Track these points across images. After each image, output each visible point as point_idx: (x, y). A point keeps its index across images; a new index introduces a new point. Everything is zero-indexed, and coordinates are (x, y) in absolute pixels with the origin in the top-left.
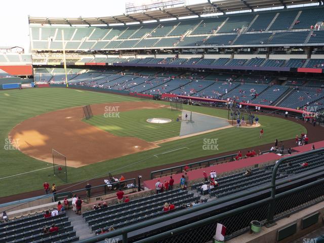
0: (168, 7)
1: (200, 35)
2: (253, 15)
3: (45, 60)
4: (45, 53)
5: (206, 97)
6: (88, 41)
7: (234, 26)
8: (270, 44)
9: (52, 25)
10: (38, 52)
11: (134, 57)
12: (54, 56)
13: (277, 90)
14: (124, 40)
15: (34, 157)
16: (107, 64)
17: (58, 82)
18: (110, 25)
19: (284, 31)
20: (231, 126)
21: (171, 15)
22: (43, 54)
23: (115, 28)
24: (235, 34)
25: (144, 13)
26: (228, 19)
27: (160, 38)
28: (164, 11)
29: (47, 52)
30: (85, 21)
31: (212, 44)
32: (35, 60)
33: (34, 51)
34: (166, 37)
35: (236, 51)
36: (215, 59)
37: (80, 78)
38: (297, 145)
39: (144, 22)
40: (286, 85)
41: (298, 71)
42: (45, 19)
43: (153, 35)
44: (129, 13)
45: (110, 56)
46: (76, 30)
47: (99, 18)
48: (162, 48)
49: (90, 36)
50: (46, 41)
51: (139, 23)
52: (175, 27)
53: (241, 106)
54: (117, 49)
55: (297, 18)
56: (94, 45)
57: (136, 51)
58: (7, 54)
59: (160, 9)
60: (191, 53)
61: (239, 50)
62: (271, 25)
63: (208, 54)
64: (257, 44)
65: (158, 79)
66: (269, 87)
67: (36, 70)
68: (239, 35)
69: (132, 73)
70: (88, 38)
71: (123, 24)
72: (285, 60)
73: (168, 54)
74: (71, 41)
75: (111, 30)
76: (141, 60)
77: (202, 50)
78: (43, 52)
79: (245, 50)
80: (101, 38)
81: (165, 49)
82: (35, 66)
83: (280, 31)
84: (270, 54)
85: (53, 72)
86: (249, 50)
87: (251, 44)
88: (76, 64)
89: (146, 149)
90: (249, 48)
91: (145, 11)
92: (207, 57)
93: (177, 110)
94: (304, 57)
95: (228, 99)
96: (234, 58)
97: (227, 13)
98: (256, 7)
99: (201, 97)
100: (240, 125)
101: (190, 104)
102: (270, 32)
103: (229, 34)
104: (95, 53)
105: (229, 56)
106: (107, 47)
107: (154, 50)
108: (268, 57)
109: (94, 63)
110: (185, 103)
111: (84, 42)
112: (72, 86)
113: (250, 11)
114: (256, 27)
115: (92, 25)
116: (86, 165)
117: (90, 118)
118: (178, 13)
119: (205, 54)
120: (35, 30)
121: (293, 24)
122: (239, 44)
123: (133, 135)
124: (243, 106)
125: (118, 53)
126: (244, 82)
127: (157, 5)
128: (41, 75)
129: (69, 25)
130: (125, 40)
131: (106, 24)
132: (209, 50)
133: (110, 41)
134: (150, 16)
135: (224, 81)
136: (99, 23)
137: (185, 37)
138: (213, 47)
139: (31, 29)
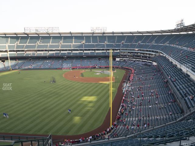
1: (68, 44)
11: (36, 52)
18: (7, 35)
21: (48, 34)
24: (81, 44)
26: (74, 37)
34: (51, 44)
36: (77, 53)
55: (98, 39)
62: (91, 41)
63: (74, 51)
80: (7, 43)
81: (55, 50)
83: (96, 44)
91: (36, 32)
94: (105, 51)
96: (85, 52)
98: (84, 34)
102: (93, 44)
103: (79, 44)
105: (82, 52)
108: (95, 51)
113: (81, 35)
121: (98, 41)
130: (26, 44)
131: (5, 35)
133: (15, 45)
137: (62, 45)
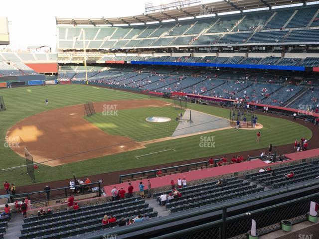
0: (185, 6)
1: (216, 34)
2: (270, 12)
3: (69, 58)
4: (70, 52)
5: (215, 96)
6: (110, 40)
7: (250, 24)
8: (285, 42)
9: (78, 25)
10: (64, 51)
12: (78, 54)
13: (290, 90)
14: (142, 39)
15: (18, 154)
16: (126, 62)
17: (79, 79)
18: (131, 25)
19: (301, 29)
20: (230, 127)
21: (189, 14)
22: (68, 52)
23: (135, 27)
24: (250, 32)
25: (162, 13)
26: (245, 17)
27: (177, 37)
28: (181, 10)
29: (72, 51)
30: (107, 21)
31: (226, 42)
32: (60, 59)
33: (60, 50)
34: (183, 36)
35: (250, 49)
36: (229, 58)
37: (101, 76)
38: (296, 151)
39: (164, 21)
40: (302, 84)
41: (314, 71)
42: (71, 20)
43: (171, 34)
44: (148, 13)
45: (129, 55)
46: (100, 30)
47: (120, 18)
48: (177, 47)
49: (112, 36)
50: (71, 40)
51: (158, 22)
52: (192, 26)
53: (248, 106)
54: (135, 48)
55: (316, 15)
56: (115, 44)
57: (153, 49)
58: (36, 52)
59: (177, 8)
60: (205, 52)
61: (254, 48)
62: (288, 22)
63: (222, 52)
64: (272, 42)
65: (172, 77)
66: (282, 87)
67: (61, 68)
68: (254, 33)
69: (149, 71)
70: (110, 37)
71: (143, 24)
72: (301, 59)
73: (184, 52)
74: (94, 40)
75: (132, 29)
76: (158, 58)
77: (217, 49)
78: (67, 50)
79: (261, 48)
80: (122, 37)
81: (180, 48)
82: (60, 64)
83: (297, 29)
84: (285, 52)
85: (76, 69)
86: (264, 48)
87: (266, 42)
88: (98, 62)
89: (130, 150)
90: (264, 46)
91: (163, 10)
92: (222, 55)
93: (181, 109)
95: (237, 99)
96: (249, 57)
97: (244, 11)
98: (273, 5)
99: (210, 95)
100: (239, 127)
101: (198, 102)
102: (287, 30)
103: (244, 32)
104: (115, 51)
105: (243, 55)
106: (127, 46)
107: (171, 48)
108: (284, 56)
109: (114, 61)
110: (193, 102)
111: (106, 42)
112: (91, 84)
113: (268, 8)
114: (272, 25)
115: (114, 25)
116: (63, 164)
117: (91, 115)
118: (196, 12)
119: (220, 52)
120: (62, 30)
121: (311, 22)
122: (254, 42)
123: (124, 134)
124: (251, 106)
125: (137, 51)
126: (257, 81)
127: (174, 5)
128: (65, 73)
129: (93, 26)
130: (145, 39)
131: (127, 24)
132: (224, 49)
133: (130, 40)
134: (169, 16)
135: (237, 80)
136: (121, 23)
137: (201, 36)
138: (227, 45)
139: (58, 29)
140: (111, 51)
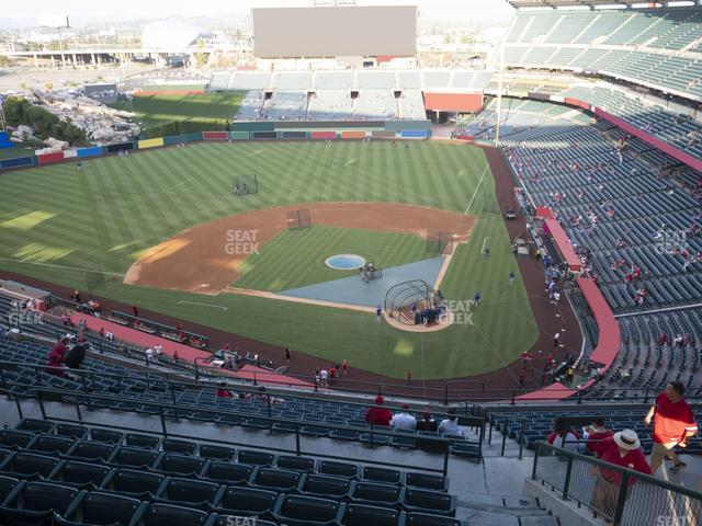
6: (599, 47)
14: (653, 50)
16: (590, 106)
32: (491, 85)
49: (611, 35)
50: (527, 45)
54: (618, 77)
56: (601, 58)
70: (605, 38)
71: (691, 3)
74: (571, 45)
75: (660, 20)
80: (627, 40)
88: (552, 98)
111: (591, 51)
115: (633, 6)
120: (523, 20)
129: (588, 8)
139: (516, 18)
140: (583, 75)
